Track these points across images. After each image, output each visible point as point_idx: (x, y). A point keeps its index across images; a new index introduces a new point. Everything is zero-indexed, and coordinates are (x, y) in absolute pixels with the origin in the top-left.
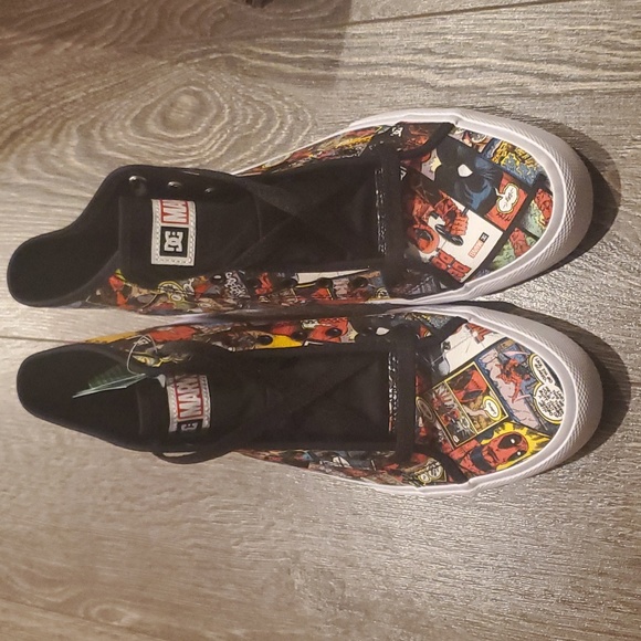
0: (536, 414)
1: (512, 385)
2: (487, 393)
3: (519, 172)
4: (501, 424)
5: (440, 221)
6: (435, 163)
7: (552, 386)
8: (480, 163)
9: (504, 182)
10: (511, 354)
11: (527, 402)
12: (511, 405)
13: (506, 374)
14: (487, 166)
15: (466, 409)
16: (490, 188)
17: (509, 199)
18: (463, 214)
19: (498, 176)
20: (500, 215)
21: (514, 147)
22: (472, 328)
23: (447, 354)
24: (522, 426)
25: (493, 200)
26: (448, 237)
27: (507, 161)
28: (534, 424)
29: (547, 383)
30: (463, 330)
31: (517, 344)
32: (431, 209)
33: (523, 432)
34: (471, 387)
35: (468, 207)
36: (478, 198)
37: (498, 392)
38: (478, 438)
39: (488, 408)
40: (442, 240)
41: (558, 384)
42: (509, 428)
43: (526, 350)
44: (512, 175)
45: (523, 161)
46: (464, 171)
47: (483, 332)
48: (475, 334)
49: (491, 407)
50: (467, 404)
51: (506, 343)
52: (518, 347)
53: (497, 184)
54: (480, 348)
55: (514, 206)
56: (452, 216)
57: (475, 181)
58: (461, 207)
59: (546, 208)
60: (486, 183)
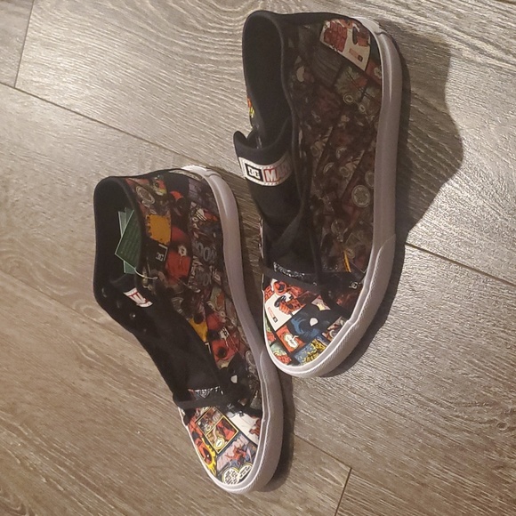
0: (224, 469)
1: (233, 455)
2: (226, 440)
3: (303, 352)
4: (213, 450)
5: (288, 300)
6: (322, 307)
7: (238, 478)
8: (316, 332)
9: (301, 342)
10: (248, 451)
11: (228, 464)
12: (224, 455)
13: (237, 451)
14: (312, 335)
15: (214, 428)
16: (299, 333)
17: (291, 341)
18: (290, 313)
19: (305, 340)
20: (284, 333)
21: (320, 353)
22: (258, 424)
23: (237, 415)
24: (216, 461)
25: (293, 333)
26: (279, 300)
27: (313, 347)
28: (219, 468)
29: (239, 475)
30: (254, 420)
31: (255, 454)
32: (295, 297)
33: (213, 462)
34: (226, 431)
35: (293, 316)
36: (296, 324)
37: (228, 446)
38: (204, 436)
39: (219, 441)
40: (279, 297)
41: (241, 481)
42: (213, 454)
43: (253, 460)
44: (303, 347)
45: (309, 356)
46: (313, 322)
47: (257, 432)
48: (254, 428)
49: (220, 443)
50: (217, 429)
51: (254, 447)
52: (253, 455)
53: (300, 338)
54: (247, 433)
55: (287, 342)
56: (290, 306)
57: (306, 326)
58: (294, 313)
59: (282, 359)
60: (303, 332)
